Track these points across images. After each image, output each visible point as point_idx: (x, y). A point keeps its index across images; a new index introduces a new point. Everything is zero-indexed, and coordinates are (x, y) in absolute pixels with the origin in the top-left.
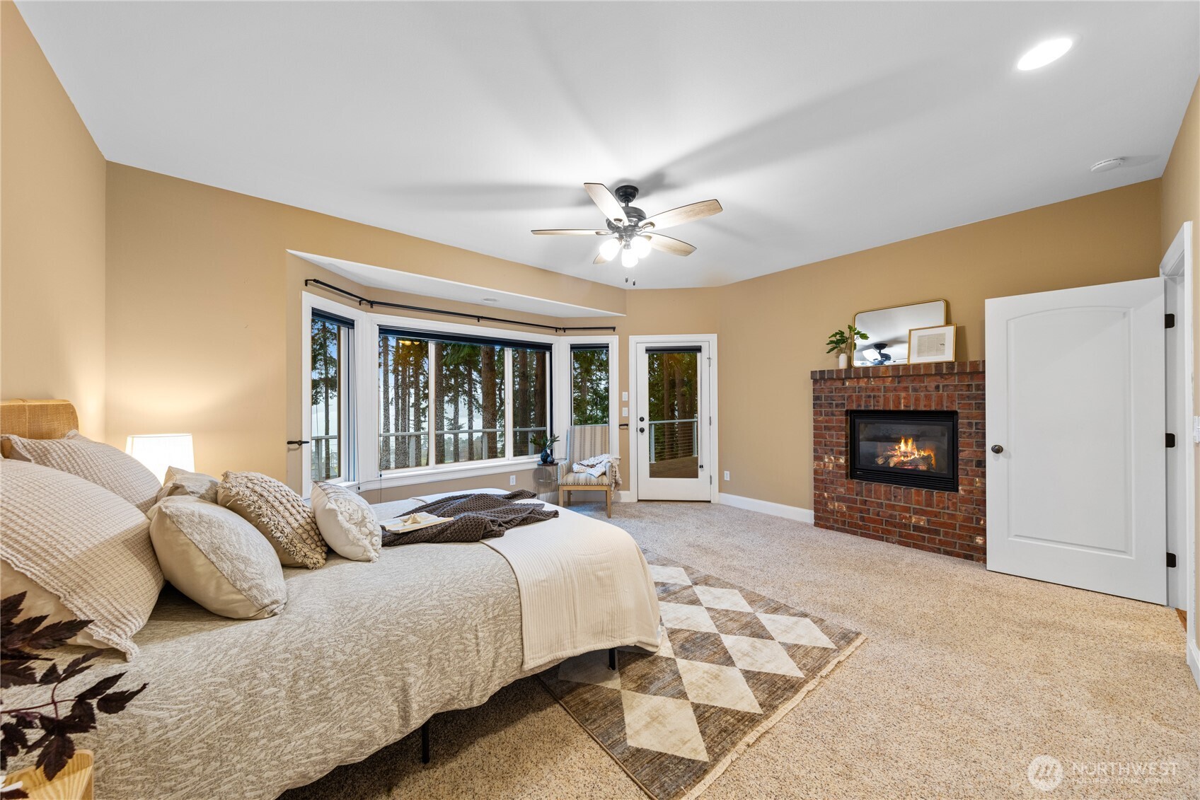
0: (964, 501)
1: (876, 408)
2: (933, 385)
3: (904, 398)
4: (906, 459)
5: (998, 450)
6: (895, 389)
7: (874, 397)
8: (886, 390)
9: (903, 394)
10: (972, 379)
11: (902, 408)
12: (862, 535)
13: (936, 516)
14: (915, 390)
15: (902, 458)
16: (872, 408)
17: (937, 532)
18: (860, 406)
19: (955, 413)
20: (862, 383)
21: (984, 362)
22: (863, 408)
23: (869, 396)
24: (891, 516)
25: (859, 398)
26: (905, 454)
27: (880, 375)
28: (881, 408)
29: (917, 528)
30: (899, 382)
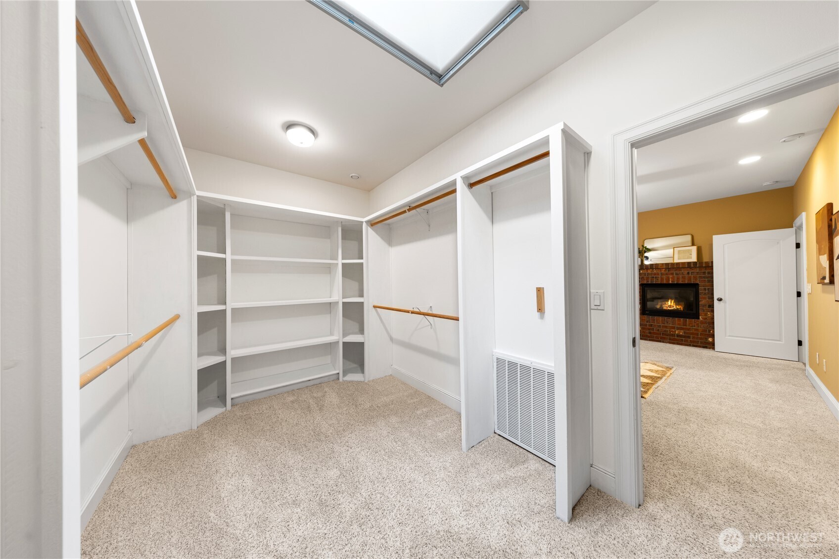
0: (702, 323)
1: (657, 283)
2: (686, 272)
3: (671, 278)
4: (670, 309)
5: (720, 300)
6: (667, 274)
7: (656, 277)
8: (662, 274)
9: (671, 276)
10: (706, 269)
11: (671, 282)
12: (650, 340)
13: (688, 330)
14: (677, 274)
15: (669, 308)
16: (655, 283)
17: (689, 337)
18: (648, 281)
19: (698, 284)
20: (649, 271)
21: (712, 262)
22: (650, 283)
23: (653, 277)
24: (665, 331)
25: (648, 278)
26: (670, 306)
27: (659, 267)
28: (659, 283)
29: (678, 336)
30: (669, 271)
